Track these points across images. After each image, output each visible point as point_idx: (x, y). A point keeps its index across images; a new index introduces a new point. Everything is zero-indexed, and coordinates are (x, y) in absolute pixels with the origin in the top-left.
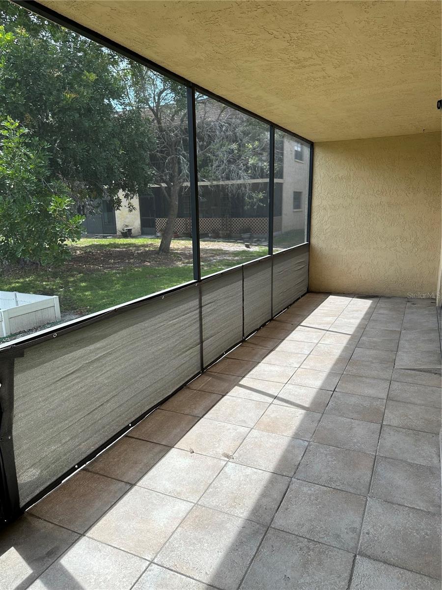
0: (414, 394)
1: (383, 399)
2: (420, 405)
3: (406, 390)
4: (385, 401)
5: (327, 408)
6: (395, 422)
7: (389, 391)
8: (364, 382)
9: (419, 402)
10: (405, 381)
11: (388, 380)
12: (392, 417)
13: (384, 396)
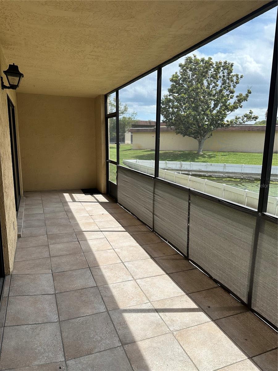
0: (34, 252)
1: (50, 244)
2: (30, 247)
3: (39, 253)
4: (49, 244)
5: (75, 234)
6: (41, 237)
7: (49, 250)
8: (67, 251)
9: (30, 249)
10: (41, 259)
11: (52, 257)
12: (43, 239)
13: (51, 246)
